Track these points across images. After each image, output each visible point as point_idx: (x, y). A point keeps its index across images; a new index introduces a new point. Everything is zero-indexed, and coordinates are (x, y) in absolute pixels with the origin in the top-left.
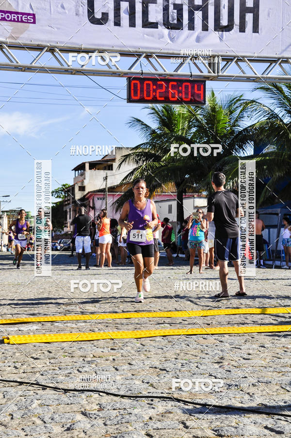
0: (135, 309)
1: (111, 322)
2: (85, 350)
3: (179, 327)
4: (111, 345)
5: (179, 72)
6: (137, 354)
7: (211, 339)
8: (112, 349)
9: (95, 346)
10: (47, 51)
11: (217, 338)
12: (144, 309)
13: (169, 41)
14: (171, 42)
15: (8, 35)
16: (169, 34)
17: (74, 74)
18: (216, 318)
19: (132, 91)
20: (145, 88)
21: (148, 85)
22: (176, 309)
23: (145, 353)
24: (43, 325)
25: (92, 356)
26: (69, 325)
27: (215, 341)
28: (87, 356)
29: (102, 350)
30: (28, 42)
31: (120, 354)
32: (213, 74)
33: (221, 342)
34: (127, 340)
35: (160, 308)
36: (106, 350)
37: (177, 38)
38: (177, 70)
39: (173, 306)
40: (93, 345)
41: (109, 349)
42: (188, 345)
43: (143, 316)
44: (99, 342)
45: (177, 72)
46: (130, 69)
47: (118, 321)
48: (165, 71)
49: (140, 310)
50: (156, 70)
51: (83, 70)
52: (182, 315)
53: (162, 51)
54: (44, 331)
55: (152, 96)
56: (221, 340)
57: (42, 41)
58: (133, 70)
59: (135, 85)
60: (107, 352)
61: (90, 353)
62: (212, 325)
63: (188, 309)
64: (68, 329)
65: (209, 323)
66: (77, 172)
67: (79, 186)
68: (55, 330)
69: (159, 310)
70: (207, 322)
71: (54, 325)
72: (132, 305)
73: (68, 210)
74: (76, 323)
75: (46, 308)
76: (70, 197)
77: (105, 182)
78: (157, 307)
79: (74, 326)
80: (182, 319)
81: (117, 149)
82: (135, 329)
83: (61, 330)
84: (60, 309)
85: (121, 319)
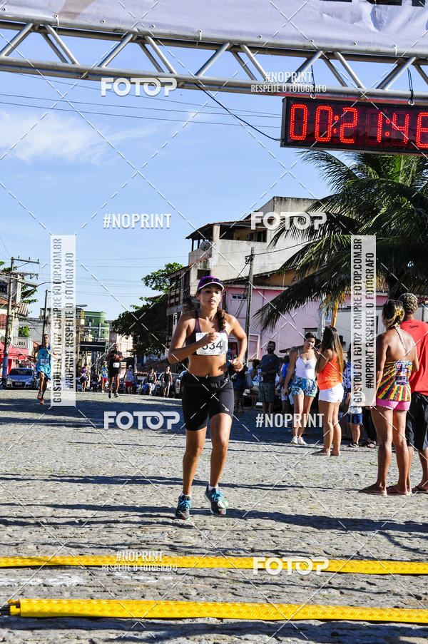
0: (277, 548)
1: (224, 575)
3: (359, 600)
10: (131, 41)
12: (296, 548)
13: (372, 27)
14: (376, 31)
15: (60, 9)
16: (373, 13)
17: (183, 87)
19: (292, 125)
20: (318, 120)
21: (324, 113)
22: (358, 553)
24: (91, 574)
26: (141, 578)
30: (97, 24)
35: (327, 548)
37: (389, 22)
38: (383, 85)
39: (355, 544)
47: (238, 575)
48: (359, 87)
49: (288, 549)
50: (343, 84)
51: (198, 80)
52: (367, 569)
53: (357, 47)
54: (91, 590)
55: (330, 135)
57: (124, 22)
59: (299, 114)
62: (425, 599)
63: (383, 555)
64: (138, 588)
65: (421, 592)
66: (196, 242)
67: (199, 270)
68: (113, 589)
69: (325, 552)
70: (416, 591)
71: (113, 577)
72: (272, 536)
73: (175, 315)
74: (157, 574)
75: (105, 533)
76: (180, 290)
77: (249, 265)
78: (321, 544)
79: (152, 581)
80: (365, 580)
81: (277, 200)
82: (270, 597)
83: (125, 590)
84: (130, 536)
85: (245, 570)
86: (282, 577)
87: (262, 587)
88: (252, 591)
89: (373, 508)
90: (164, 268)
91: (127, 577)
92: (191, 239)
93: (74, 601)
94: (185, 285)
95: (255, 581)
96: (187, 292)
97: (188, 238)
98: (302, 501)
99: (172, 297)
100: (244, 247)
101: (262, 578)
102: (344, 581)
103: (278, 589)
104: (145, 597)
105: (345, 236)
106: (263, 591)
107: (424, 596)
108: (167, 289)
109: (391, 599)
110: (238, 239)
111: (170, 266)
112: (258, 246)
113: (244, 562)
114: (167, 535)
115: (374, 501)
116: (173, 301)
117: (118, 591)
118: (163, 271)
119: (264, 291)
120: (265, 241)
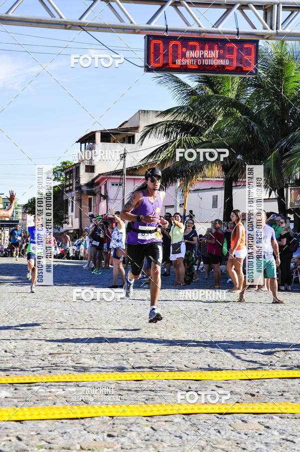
0: (151, 365)
1: (113, 386)
2: (70, 437)
4: (107, 429)
5: (221, 28)
6: (144, 446)
7: (254, 421)
8: (109, 436)
9: (85, 430)
11: (262, 420)
17: (70, 28)
18: (265, 384)
19: (152, 56)
20: (171, 52)
21: (175, 46)
22: (209, 365)
23: (156, 444)
24: (16, 389)
25: (78, 447)
26: (53, 390)
27: (259, 426)
28: (71, 448)
29: (95, 437)
31: (119, 446)
32: (270, 31)
33: (268, 427)
34: (132, 420)
35: (186, 363)
36: (100, 437)
38: (217, 25)
39: (206, 359)
40: (82, 428)
41: (106, 434)
42: (219, 432)
43: (160, 377)
44: (93, 422)
45: (217, 27)
46: (149, 22)
47: (124, 385)
48: (199, 26)
49: (159, 365)
50: (188, 24)
51: (81, 23)
52: (216, 377)
54: (16, 400)
55: (179, 63)
56: (268, 425)
58: (153, 25)
59: (156, 47)
60: (102, 440)
61: (76, 442)
62: (257, 396)
63: (227, 366)
64: (51, 398)
65: (254, 392)
66: (83, 145)
67: (86, 166)
68: (32, 399)
69: (185, 366)
70: (251, 391)
71: (31, 391)
72: (147, 356)
73: (70, 199)
74: (64, 387)
75: (24, 359)
76: (73, 181)
77: (122, 161)
78: (182, 361)
79: (60, 392)
80: (215, 384)
81: (142, 113)
82: (147, 400)
83: (41, 400)
84: (43, 360)
85: (129, 382)
86: (155, 385)
87: (140, 393)
88: (134, 396)
89: (219, 333)
90: (60, 165)
91: (42, 390)
92: (79, 143)
93: (3, 409)
94: (76, 176)
95: (136, 389)
96: (78, 182)
97: (77, 142)
98: (168, 330)
99: (67, 186)
100: (119, 148)
101: (140, 386)
102: (200, 386)
103: (152, 393)
104: (56, 404)
105: (192, 138)
106: (141, 396)
107: (256, 394)
108: (63, 180)
109: (234, 397)
110: (114, 142)
111: (65, 163)
112: (128, 147)
113: (127, 375)
114: (70, 358)
115: (219, 328)
116: (68, 189)
117: (36, 400)
118: (59, 167)
119: (135, 179)
120: (133, 143)
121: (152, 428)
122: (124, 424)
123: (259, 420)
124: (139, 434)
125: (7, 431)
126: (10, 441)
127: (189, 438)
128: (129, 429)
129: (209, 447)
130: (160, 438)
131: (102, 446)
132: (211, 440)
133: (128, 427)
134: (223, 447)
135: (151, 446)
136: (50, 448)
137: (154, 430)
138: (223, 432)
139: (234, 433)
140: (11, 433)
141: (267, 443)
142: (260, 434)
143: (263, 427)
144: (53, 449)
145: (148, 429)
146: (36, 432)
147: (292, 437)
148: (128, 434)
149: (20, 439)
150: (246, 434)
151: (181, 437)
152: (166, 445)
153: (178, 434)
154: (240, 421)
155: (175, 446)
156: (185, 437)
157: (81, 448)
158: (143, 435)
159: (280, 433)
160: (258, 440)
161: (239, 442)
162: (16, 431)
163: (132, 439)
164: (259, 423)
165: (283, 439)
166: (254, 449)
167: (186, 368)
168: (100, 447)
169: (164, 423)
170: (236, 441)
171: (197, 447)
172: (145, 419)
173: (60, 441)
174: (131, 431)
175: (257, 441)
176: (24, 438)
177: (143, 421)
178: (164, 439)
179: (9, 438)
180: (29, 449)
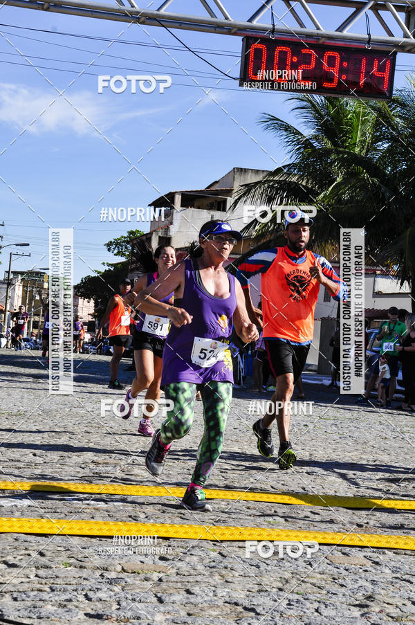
3: (303, 526)
5: (346, 33)
6: (207, 573)
7: (359, 556)
8: (162, 559)
11: (369, 554)
18: (378, 514)
19: (251, 65)
20: (276, 60)
23: (224, 572)
25: (119, 568)
27: (366, 561)
28: (109, 569)
29: (142, 558)
31: (175, 571)
32: (412, 40)
33: (377, 563)
34: (195, 543)
36: (148, 561)
38: (342, 28)
41: (157, 557)
42: (310, 564)
45: (341, 31)
46: (251, 20)
50: (301, 25)
56: (377, 560)
58: (257, 23)
60: (151, 562)
61: (116, 562)
72: (222, 472)
78: (268, 481)
80: (310, 510)
106: (210, 517)
121: (220, 553)
122: (182, 547)
123: (365, 554)
124: (202, 560)
125: (26, 544)
126: (29, 555)
127: (269, 568)
128: (188, 553)
129: (295, 580)
130: (230, 566)
131: (151, 569)
132: (299, 573)
133: (188, 551)
134: (314, 581)
135: (217, 574)
136: (81, 567)
137: (223, 556)
138: (315, 565)
139: (330, 567)
140: (32, 546)
141: (374, 581)
142: (366, 571)
143: (370, 562)
144: (85, 568)
145: (214, 555)
146: (65, 547)
147: (408, 576)
148: (187, 558)
149: (42, 554)
150: (347, 570)
151: (258, 567)
152: (237, 574)
153: (254, 563)
154: (340, 553)
155: (250, 577)
156: (263, 566)
157: (123, 569)
158: (207, 561)
159: (393, 571)
160: (363, 576)
161: (336, 577)
162: (38, 546)
163: (192, 564)
164: (365, 557)
165: (397, 578)
166: (356, 587)
167: (274, 490)
168: (148, 570)
169: (237, 549)
170: (332, 575)
171: (279, 579)
172: (212, 543)
173: (96, 560)
174: (191, 554)
175: (361, 578)
176: (48, 554)
177: (210, 546)
178: (235, 567)
179: (27, 552)
180: (53, 566)
